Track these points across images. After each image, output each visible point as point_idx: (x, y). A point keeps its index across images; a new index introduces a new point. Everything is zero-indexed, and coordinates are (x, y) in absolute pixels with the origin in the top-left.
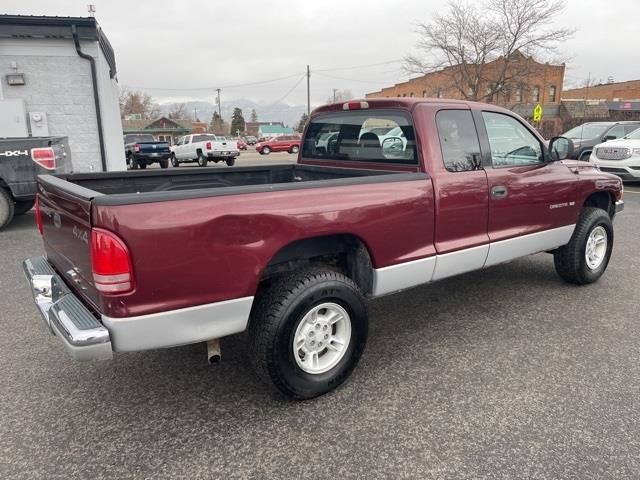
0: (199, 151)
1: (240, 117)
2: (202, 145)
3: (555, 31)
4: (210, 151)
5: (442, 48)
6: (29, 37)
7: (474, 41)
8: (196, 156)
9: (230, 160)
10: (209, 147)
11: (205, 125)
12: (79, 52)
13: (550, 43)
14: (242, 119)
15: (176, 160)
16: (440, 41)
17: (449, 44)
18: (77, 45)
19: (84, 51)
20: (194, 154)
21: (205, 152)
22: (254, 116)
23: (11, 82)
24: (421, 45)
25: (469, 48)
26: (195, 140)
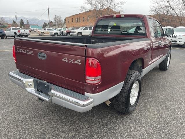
0: (15, 33)
1: (23, 22)
2: (16, 31)
3: (121, 2)
4: (19, 33)
5: (91, 4)
7: (100, 3)
8: (14, 35)
9: (27, 36)
10: (19, 32)
11: (11, 25)
13: (120, 5)
14: (24, 23)
15: (6, 36)
16: (90, 2)
17: (93, 3)
20: (14, 34)
21: (18, 33)
22: (28, 22)
24: (85, 3)
25: (98, 5)
26: (13, 29)
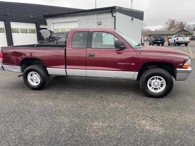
0: (175, 41)
6: (102, 13)
10: (177, 39)
12: (112, 15)
18: (112, 14)
19: (114, 15)
23: (99, 24)
26: (175, 37)
